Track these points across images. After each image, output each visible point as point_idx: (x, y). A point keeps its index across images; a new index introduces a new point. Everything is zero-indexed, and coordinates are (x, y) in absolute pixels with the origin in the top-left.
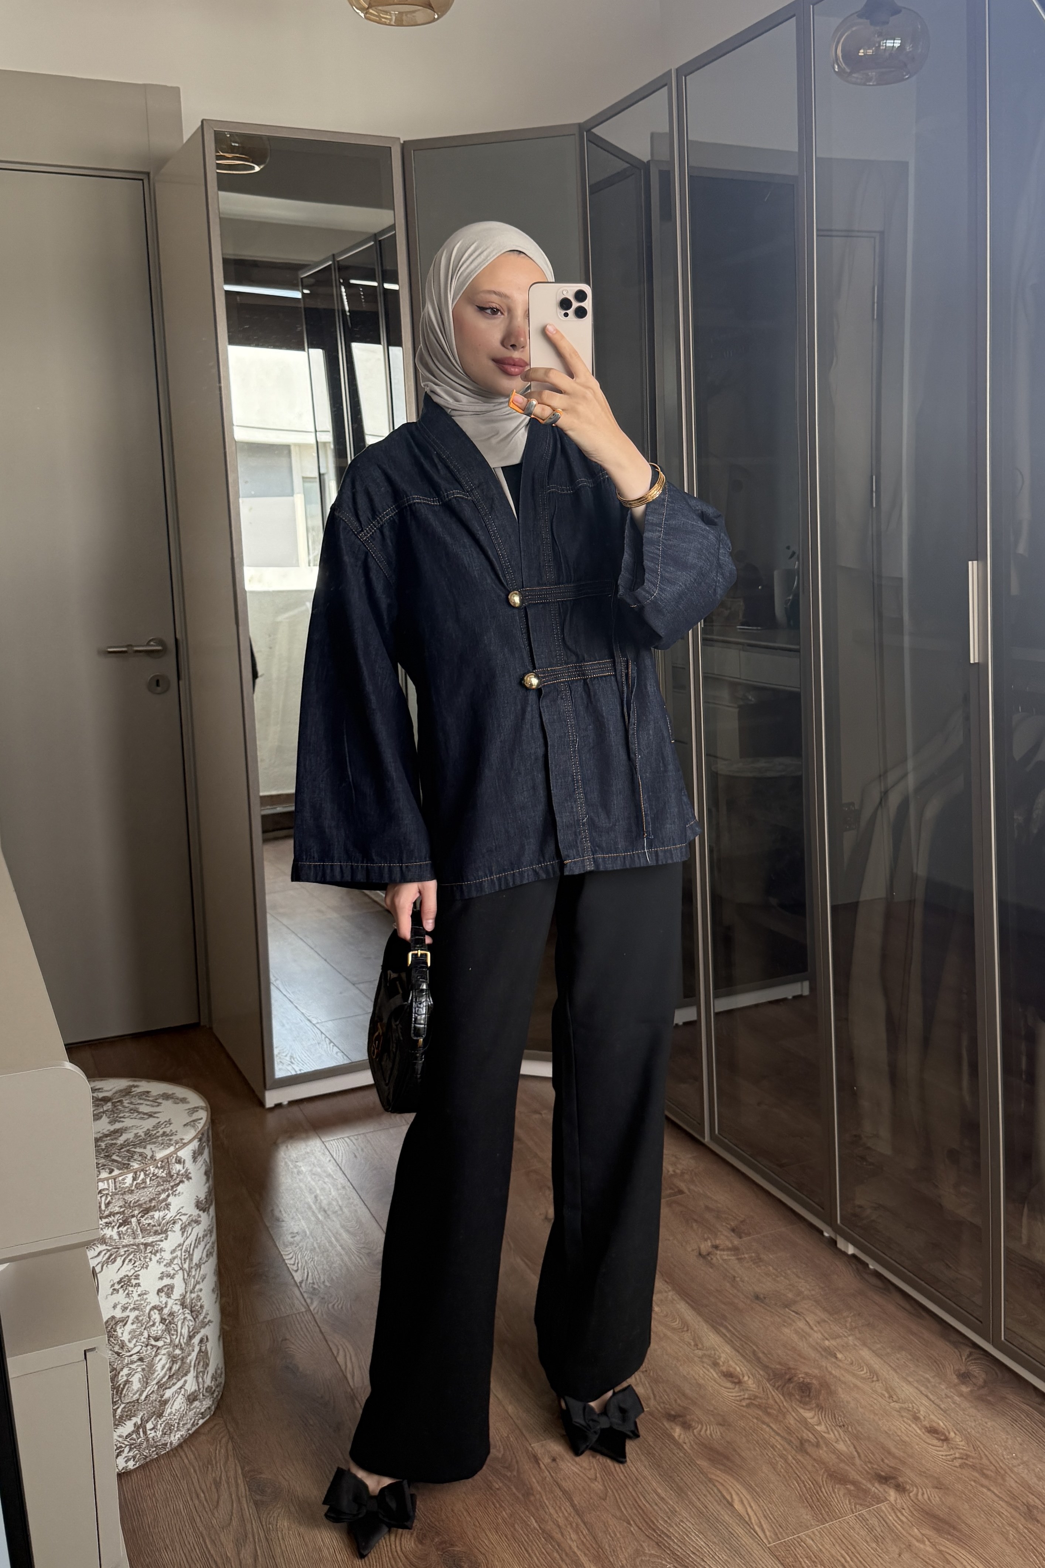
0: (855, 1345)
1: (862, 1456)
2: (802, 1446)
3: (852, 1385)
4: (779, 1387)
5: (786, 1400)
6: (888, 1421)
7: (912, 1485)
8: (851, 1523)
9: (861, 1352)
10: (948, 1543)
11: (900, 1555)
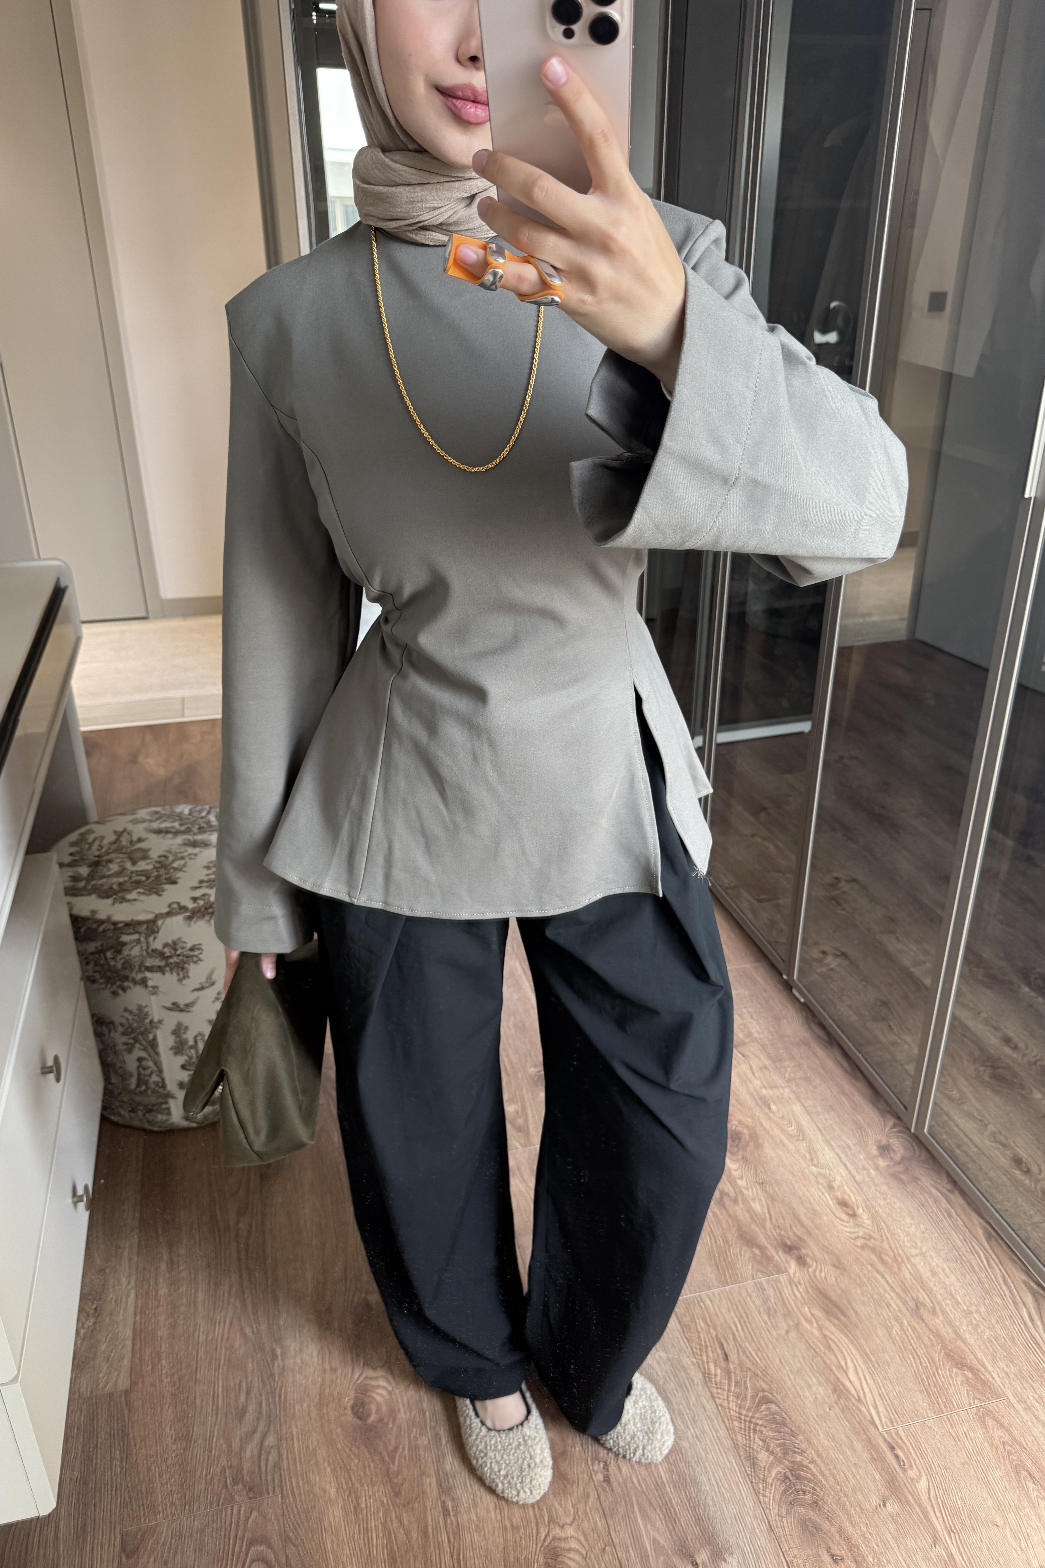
0: (790, 1098)
1: (773, 1219)
2: (721, 1199)
3: (778, 1141)
6: (804, 1185)
7: (812, 1259)
8: (749, 1290)
9: (793, 1106)
10: (833, 1329)
11: (787, 1332)
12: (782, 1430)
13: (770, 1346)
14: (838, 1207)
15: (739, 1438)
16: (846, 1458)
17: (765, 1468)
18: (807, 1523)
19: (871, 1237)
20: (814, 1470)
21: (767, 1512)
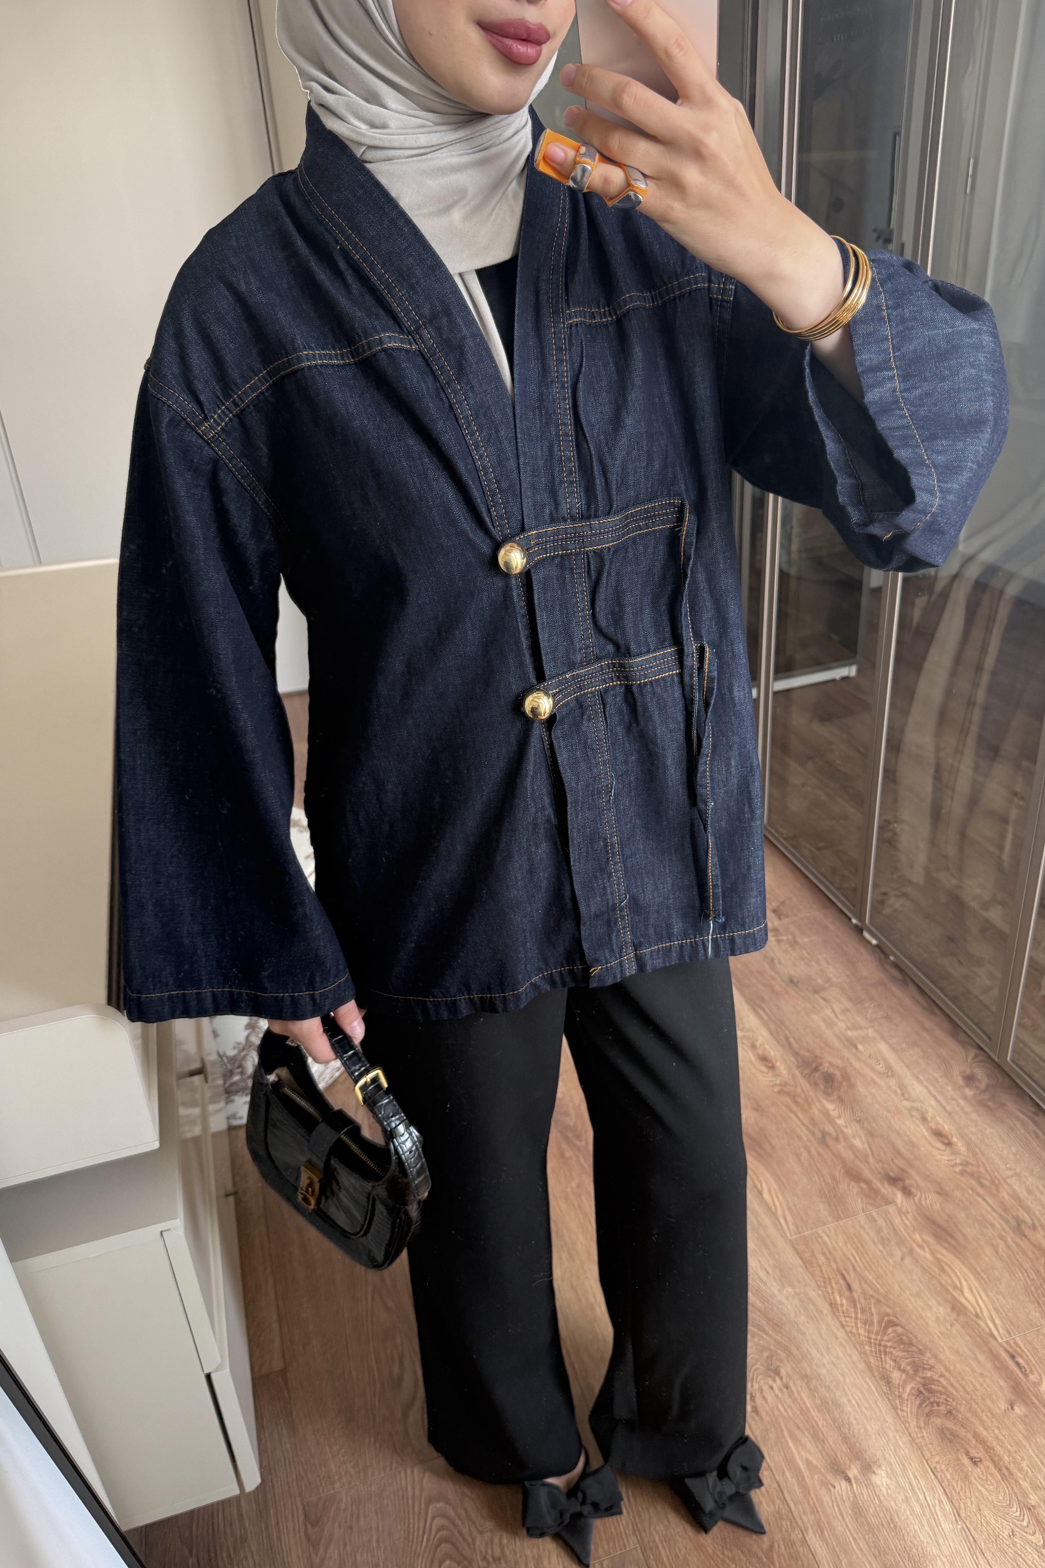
0: (874, 1037)
1: (875, 1155)
2: (823, 1139)
3: (869, 1079)
4: (807, 1076)
5: (812, 1090)
6: (899, 1120)
7: (917, 1189)
8: (862, 1223)
9: (879, 1044)
10: (944, 1252)
11: (902, 1259)
12: (910, 1350)
13: (888, 1273)
14: (934, 1137)
15: (872, 1360)
16: (973, 1370)
17: (899, 1385)
18: (945, 1431)
19: (967, 1164)
20: (945, 1383)
21: (907, 1425)
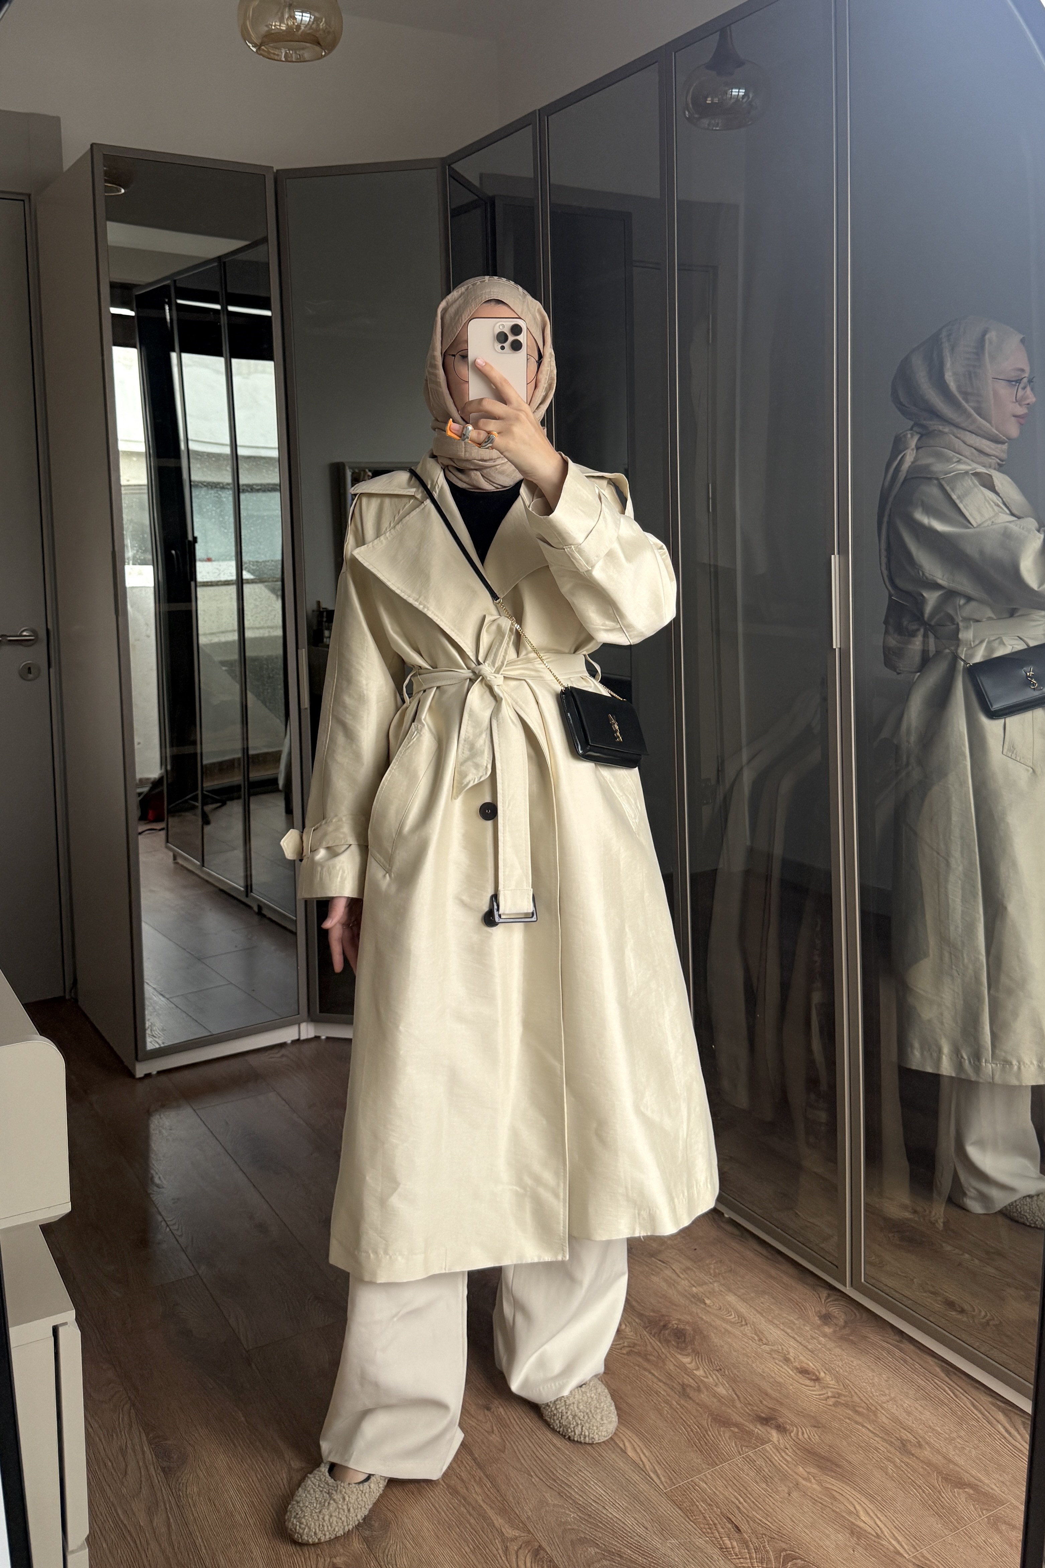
0: (721, 1291)
1: (742, 1399)
2: (684, 1391)
3: (723, 1330)
4: (655, 1333)
5: (663, 1347)
6: (761, 1363)
7: (792, 1425)
8: (740, 1465)
9: (727, 1297)
10: (832, 1481)
11: (789, 1494)
13: (778, 1510)
14: (800, 1375)
19: (840, 1395)
